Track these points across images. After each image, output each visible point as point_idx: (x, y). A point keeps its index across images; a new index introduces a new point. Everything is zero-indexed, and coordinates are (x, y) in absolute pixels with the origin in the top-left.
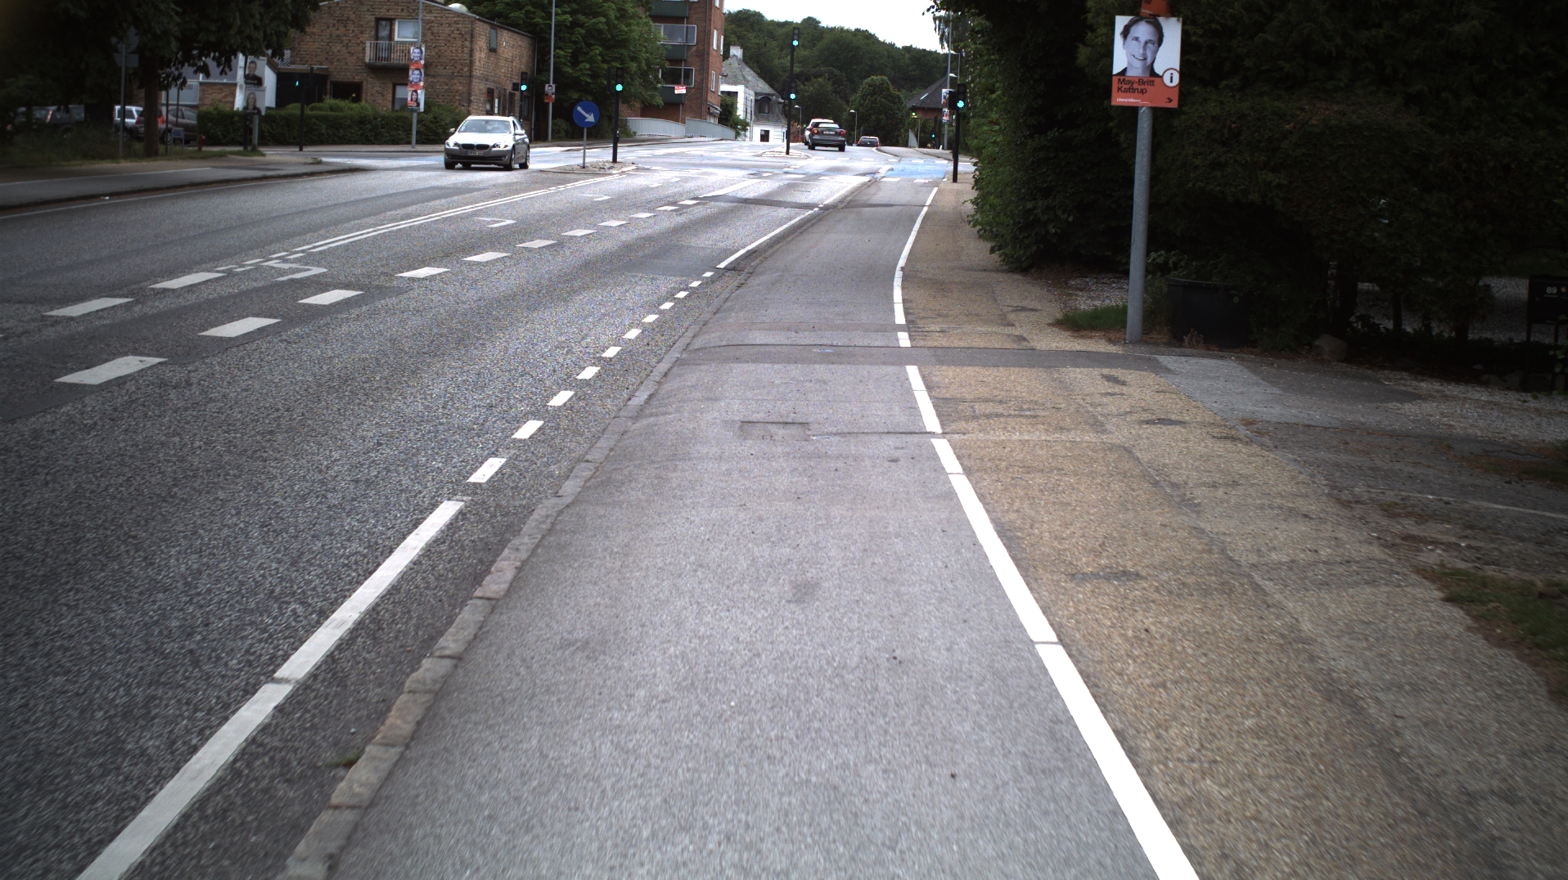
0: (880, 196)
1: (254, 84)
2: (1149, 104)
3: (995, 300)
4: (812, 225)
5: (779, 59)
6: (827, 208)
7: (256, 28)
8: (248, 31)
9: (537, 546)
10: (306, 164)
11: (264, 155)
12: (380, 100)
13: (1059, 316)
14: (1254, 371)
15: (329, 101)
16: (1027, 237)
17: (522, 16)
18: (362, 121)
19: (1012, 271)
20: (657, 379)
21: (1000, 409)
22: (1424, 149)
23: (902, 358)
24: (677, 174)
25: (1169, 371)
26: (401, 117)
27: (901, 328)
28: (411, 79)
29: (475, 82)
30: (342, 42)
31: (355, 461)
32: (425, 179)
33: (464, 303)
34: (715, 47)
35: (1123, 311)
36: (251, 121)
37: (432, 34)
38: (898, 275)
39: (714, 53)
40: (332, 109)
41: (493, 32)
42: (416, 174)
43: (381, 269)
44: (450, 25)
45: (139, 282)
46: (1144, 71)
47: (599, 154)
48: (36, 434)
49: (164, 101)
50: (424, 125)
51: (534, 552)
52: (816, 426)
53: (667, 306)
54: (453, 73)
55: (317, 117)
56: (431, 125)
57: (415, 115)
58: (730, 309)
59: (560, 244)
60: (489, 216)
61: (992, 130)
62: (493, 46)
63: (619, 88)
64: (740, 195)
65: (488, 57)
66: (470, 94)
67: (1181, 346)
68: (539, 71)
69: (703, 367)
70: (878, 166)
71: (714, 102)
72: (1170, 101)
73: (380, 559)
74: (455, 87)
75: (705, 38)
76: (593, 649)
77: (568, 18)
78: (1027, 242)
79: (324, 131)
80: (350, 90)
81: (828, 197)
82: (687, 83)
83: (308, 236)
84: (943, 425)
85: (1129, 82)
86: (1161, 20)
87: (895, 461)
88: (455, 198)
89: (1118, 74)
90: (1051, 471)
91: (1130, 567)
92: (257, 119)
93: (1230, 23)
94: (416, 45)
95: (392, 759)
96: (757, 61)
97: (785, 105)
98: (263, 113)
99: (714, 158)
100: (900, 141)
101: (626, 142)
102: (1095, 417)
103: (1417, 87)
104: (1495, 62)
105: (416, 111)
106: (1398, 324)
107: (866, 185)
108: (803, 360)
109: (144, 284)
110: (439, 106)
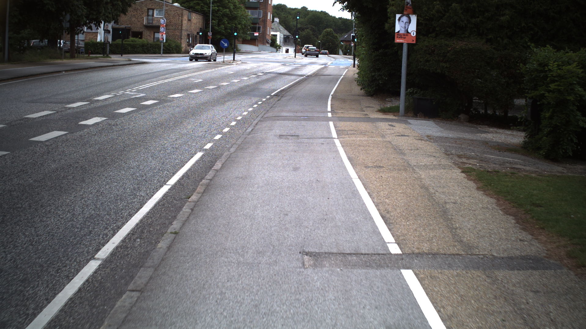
0: (327, 72)
1: (107, 33)
2: (407, 42)
3: (360, 104)
4: (303, 82)
5: (293, 22)
6: (308, 76)
7: (109, 13)
8: (107, 14)
9: (226, 160)
10: (126, 61)
11: (111, 58)
12: (149, 38)
13: (379, 109)
14: (437, 124)
15: (131, 38)
16: (373, 85)
17: (200, 8)
18: (143, 46)
19: (368, 96)
20: (254, 125)
21: (355, 133)
22: (491, 56)
23: (329, 119)
24: (256, 64)
25: (410, 123)
26: (157, 44)
27: (329, 112)
28: (161, 30)
29: (183, 32)
30: (135, 17)
31: (171, 143)
32: (168, 66)
33: (192, 104)
34: (269, 18)
35: (399, 107)
37: (168, 14)
38: (330, 97)
39: (269, 20)
40: (132, 41)
41: (190, 13)
42: (165, 64)
43: (163, 95)
44: (174, 11)
45: (89, 98)
46: (405, 31)
47: (229, 57)
48: (81, 136)
49: (77, 39)
50: (165, 47)
51: (226, 161)
52: (301, 136)
53: (255, 106)
54: (175, 28)
55: (127, 44)
56: (167, 47)
57: (162, 43)
58: (276, 107)
59: (219, 87)
60: (193, 78)
61: (362, 50)
62: (190, 18)
63: (235, 34)
64: (278, 72)
65: (188, 23)
66: (181, 36)
67: (417, 117)
68: (206, 28)
69: (268, 122)
70: (328, 62)
71: (269, 39)
72: (413, 41)
73: (185, 164)
74: (176, 33)
75: (265, 15)
76: (244, 178)
77: (217, 8)
78: (372, 86)
79: (130, 49)
80: (138, 35)
81: (309, 72)
82: (259, 31)
83: (136, 84)
84: (338, 136)
85: (400, 35)
86: (410, 15)
87: (323, 144)
88: (181, 72)
89: (397, 32)
90: (366, 146)
91: (382, 165)
92: (108, 45)
93: (432, 16)
94: (162, 18)
95: (200, 195)
96: (284, 23)
97: (294, 40)
98: (111, 43)
99: (269, 59)
100: (337, 53)
101: (237, 53)
102: (383, 134)
103: (490, 36)
104: (515, 28)
105: (162, 42)
106: (486, 111)
107: (323, 68)
108: (298, 120)
109: (91, 98)
110: (171, 40)
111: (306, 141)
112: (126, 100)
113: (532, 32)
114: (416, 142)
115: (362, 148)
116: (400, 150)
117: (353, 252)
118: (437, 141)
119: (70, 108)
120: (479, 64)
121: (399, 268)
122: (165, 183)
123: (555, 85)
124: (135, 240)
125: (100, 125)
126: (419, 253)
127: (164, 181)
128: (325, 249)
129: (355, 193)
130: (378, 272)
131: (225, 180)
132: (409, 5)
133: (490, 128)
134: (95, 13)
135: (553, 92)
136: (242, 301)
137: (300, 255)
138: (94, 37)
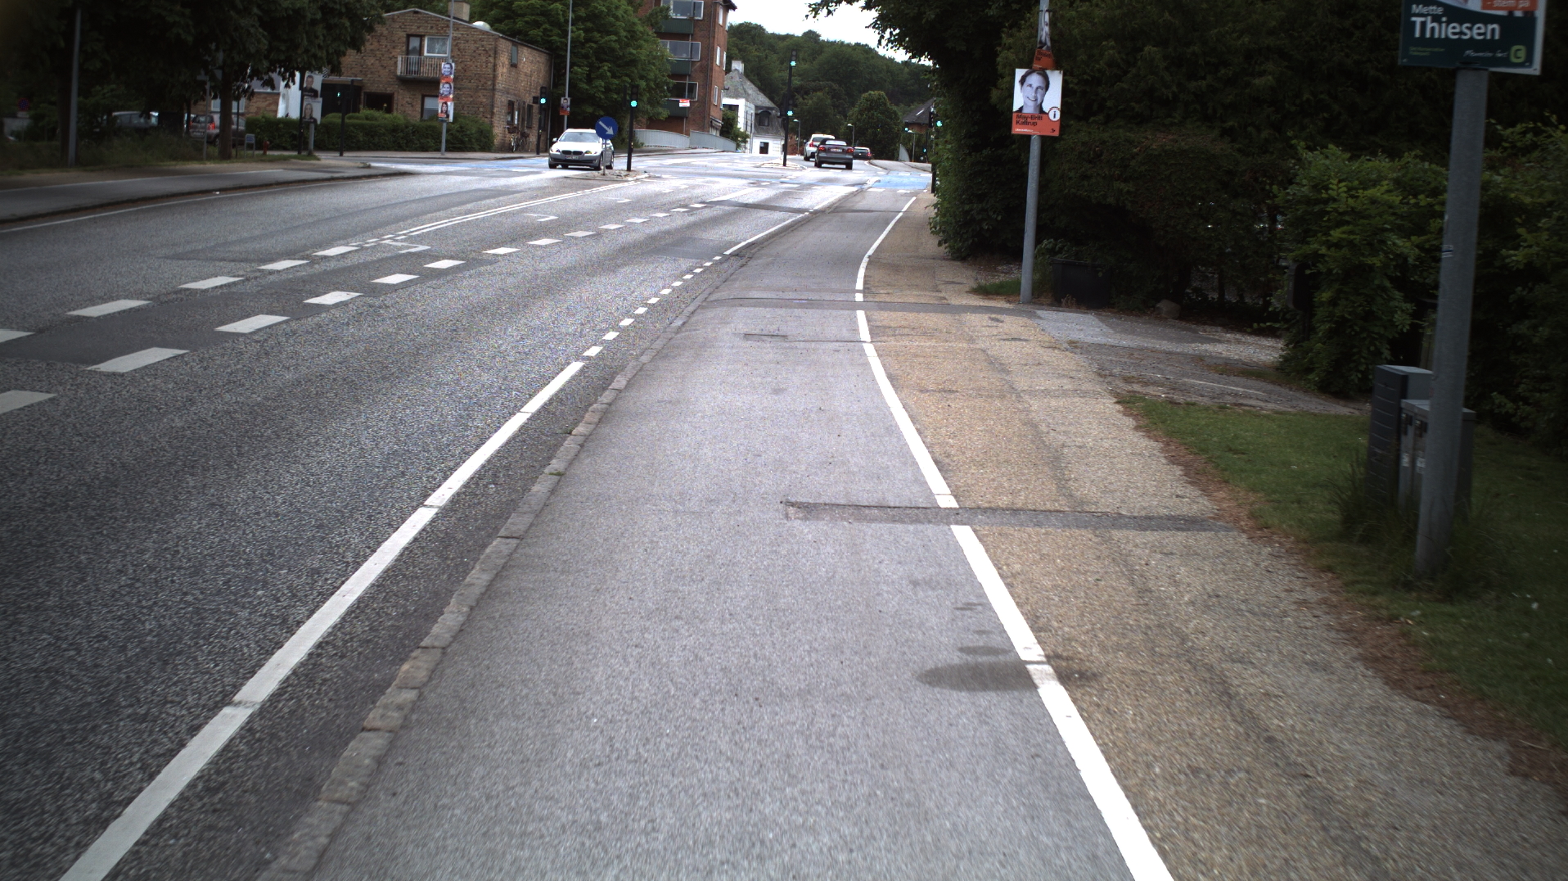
0: (863, 204)
1: (311, 96)
2: (1039, 133)
3: (934, 277)
4: (802, 225)
5: (780, 71)
6: (816, 212)
7: (320, 47)
8: (313, 50)
9: (636, 375)
10: (359, 168)
11: (319, 159)
12: (409, 110)
13: (975, 286)
14: (1103, 321)
15: (365, 112)
16: (966, 233)
17: (541, 34)
18: (395, 129)
19: (954, 259)
20: (688, 315)
21: (912, 332)
22: (1231, 167)
23: (856, 306)
24: (685, 181)
26: (430, 127)
27: (859, 291)
28: (441, 91)
29: (498, 95)
30: (375, 56)
31: (513, 345)
32: (464, 183)
33: (541, 270)
34: (718, 62)
35: (1018, 283)
36: (308, 128)
37: (459, 50)
38: (865, 260)
39: (717, 68)
40: (367, 119)
41: (514, 48)
42: (459, 179)
43: (469, 248)
44: (475, 42)
45: (305, 251)
46: (1035, 109)
48: (319, 326)
49: (234, 110)
50: (452, 134)
52: (791, 337)
53: (688, 276)
54: (478, 86)
55: (354, 126)
56: (457, 134)
57: (445, 125)
58: (736, 280)
59: (599, 235)
60: (534, 212)
61: (945, 150)
62: (514, 61)
63: (634, 104)
64: (741, 200)
65: (510, 72)
66: (492, 106)
67: (1060, 306)
68: (556, 85)
69: (718, 309)
70: (867, 178)
71: (716, 115)
72: (1054, 131)
74: (479, 100)
75: (709, 55)
76: (674, 402)
77: (584, 34)
78: (965, 236)
79: (361, 139)
80: (382, 101)
81: (818, 203)
82: (691, 97)
83: (402, 224)
84: (872, 338)
86: (1048, 72)
87: (838, 352)
88: (501, 198)
89: (1017, 111)
90: (931, 357)
91: (954, 389)
92: (312, 127)
93: (1097, 75)
94: (445, 60)
95: (592, 426)
96: (758, 75)
97: (783, 120)
98: (319, 122)
99: (717, 169)
100: (893, 155)
101: (636, 152)
102: (972, 337)
103: (1231, 123)
104: (1287, 105)
105: (445, 121)
106: (1222, 295)
107: (853, 194)
108: (786, 306)
109: (308, 252)
110: (465, 117)
111: (802, 345)
112: (391, 258)
113: (1325, 115)
114: (1041, 351)
115: (921, 360)
116: (1001, 364)
117: (873, 504)
118: (1088, 352)
119: (271, 272)
120: (1204, 186)
121: (948, 524)
122: (517, 409)
123: (1344, 233)
124: (486, 486)
125: (350, 306)
126: (990, 508)
127: (516, 406)
128: (824, 499)
129: (892, 430)
130: (911, 528)
131: (638, 404)
132: (1044, 48)
133: (1227, 332)
134: (283, 48)
135: (1337, 245)
136: (686, 551)
137: (781, 506)
138: (270, 104)
